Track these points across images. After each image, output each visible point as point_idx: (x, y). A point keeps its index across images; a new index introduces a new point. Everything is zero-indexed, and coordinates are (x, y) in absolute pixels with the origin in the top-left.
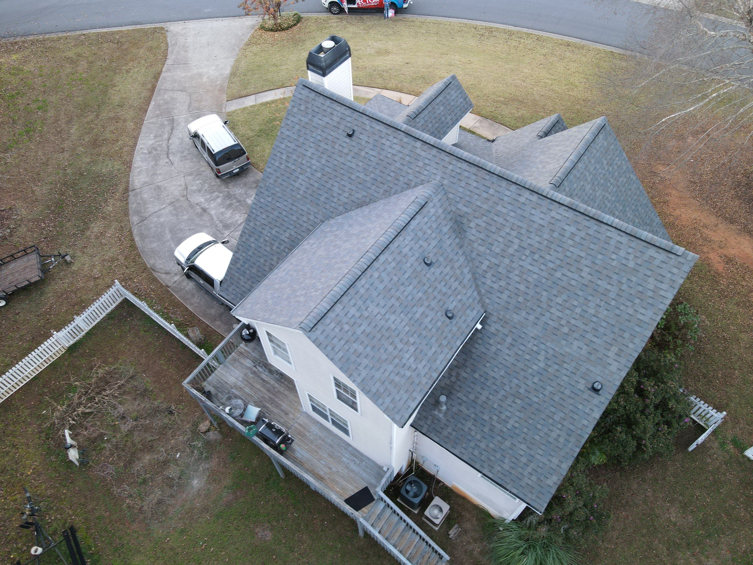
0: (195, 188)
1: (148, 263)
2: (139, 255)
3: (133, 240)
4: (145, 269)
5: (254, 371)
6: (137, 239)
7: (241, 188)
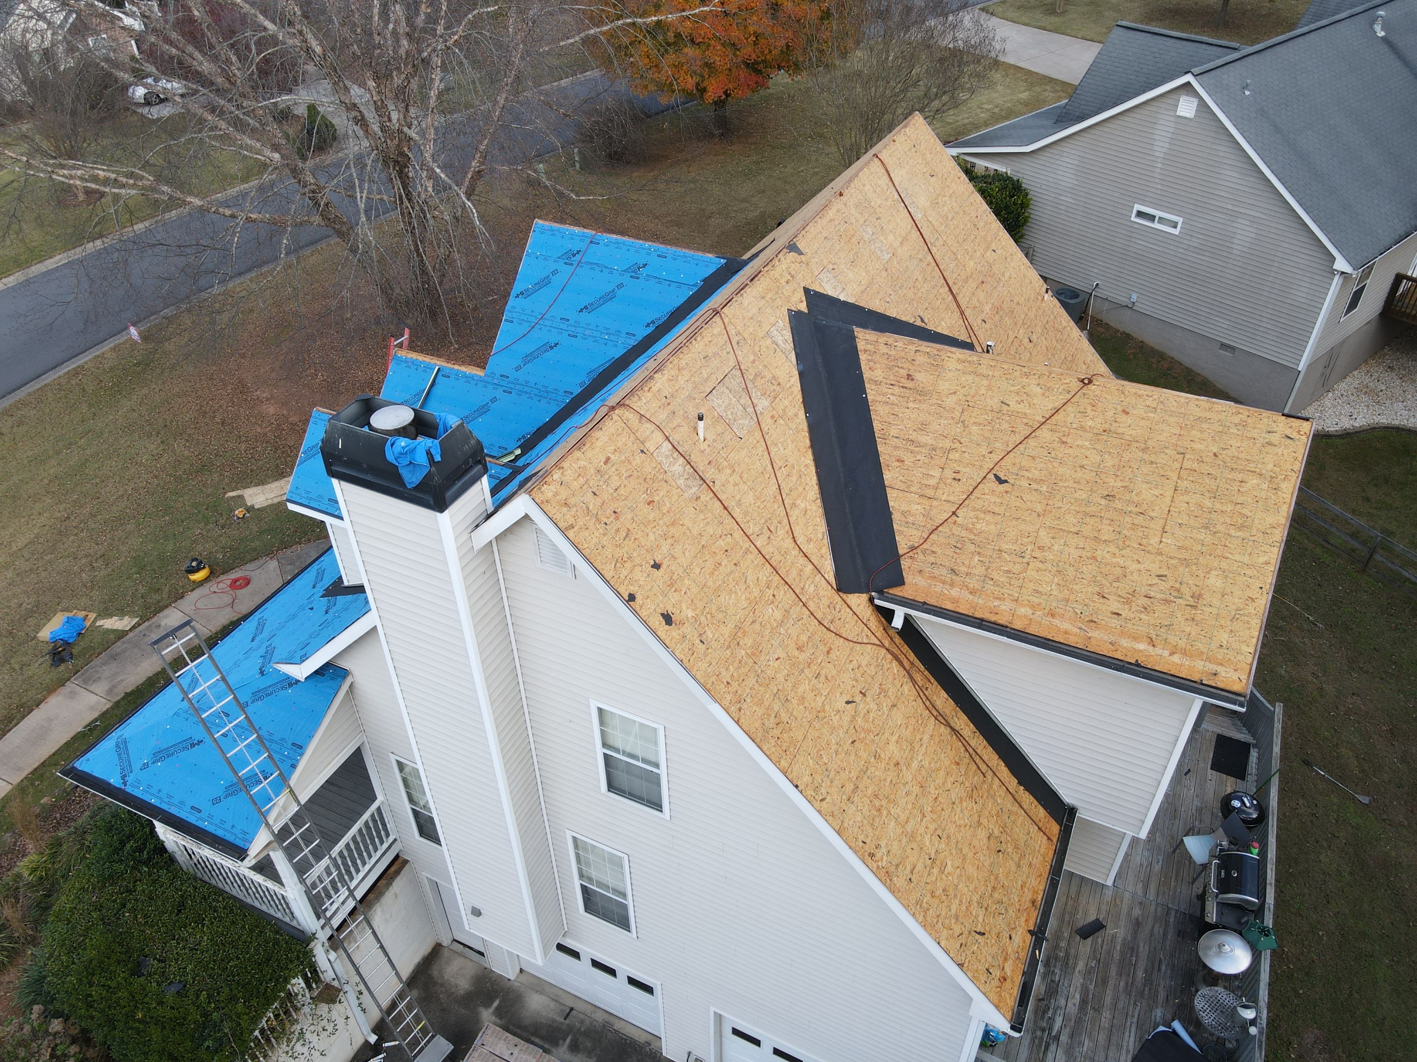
5: (1072, 1036)
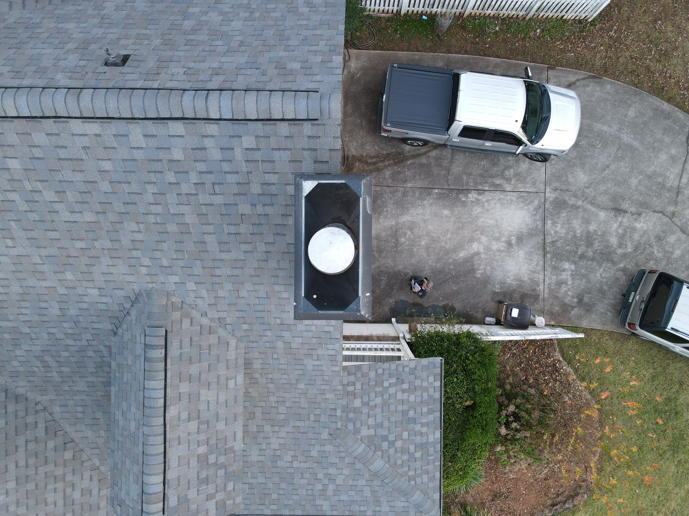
0: (672, 239)
1: (611, 83)
2: (635, 85)
3: (669, 100)
4: (606, 71)
6: (666, 106)
7: (601, 282)
